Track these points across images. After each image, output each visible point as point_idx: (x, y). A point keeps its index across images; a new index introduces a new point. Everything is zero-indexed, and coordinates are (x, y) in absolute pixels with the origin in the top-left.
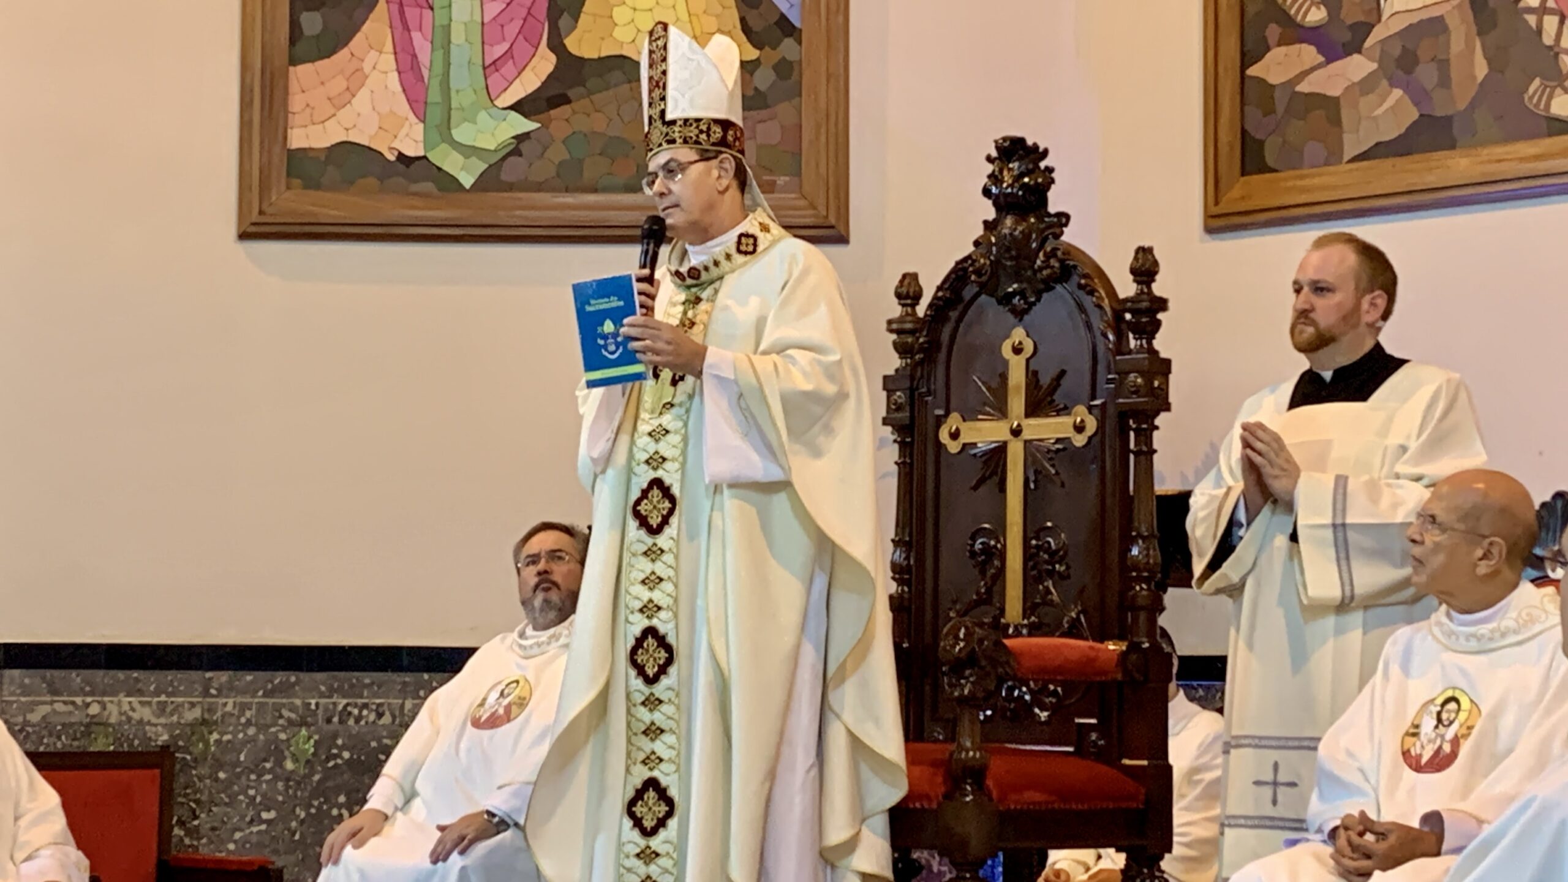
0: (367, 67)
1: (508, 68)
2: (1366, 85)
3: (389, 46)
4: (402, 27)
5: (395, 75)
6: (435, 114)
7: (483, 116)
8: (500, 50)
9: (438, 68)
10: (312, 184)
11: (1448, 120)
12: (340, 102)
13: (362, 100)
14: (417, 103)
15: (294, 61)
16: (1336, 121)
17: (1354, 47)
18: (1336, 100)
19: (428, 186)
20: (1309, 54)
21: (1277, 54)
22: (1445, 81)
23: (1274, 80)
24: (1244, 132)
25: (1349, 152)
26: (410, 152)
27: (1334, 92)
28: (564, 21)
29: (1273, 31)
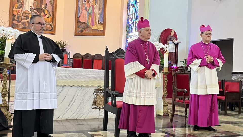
2: (20, 24)
11: (26, 28)
16: (18, 26)
17: (20, 22)
18: (18, 25)
20: (17, 22)
21: (14, 21)
22: (25, 25)
23: (14, 23)
24: (12, 25)
25: (19, 28)
27: (18, 24)
29: (14, 20)
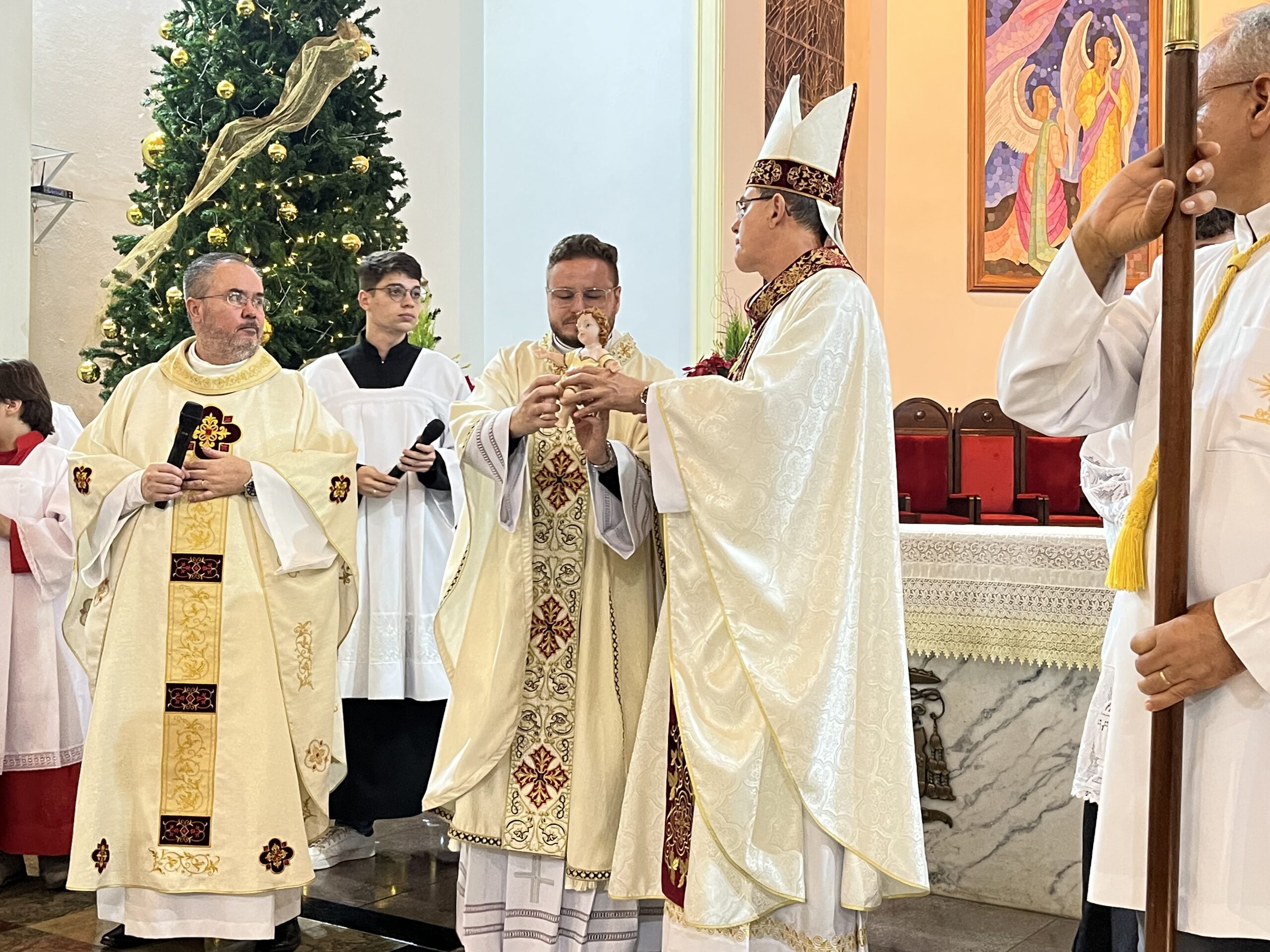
0: (1010, 232)
1: (1055, 234)
3: (1016, 226)
4: (1021, 219)
5: (1018, 237)
6: (1031, 250)
7: (1047, 250)
8: (1052, 227)
9: (1032, 234)
10: (992, 273)
12: (1001, 245)
13: (1008, 244)
14: (1026, 246)
15: (986, 231)
19: (1030, 274)
26: (1023, 263)
28: (1072, 218)
